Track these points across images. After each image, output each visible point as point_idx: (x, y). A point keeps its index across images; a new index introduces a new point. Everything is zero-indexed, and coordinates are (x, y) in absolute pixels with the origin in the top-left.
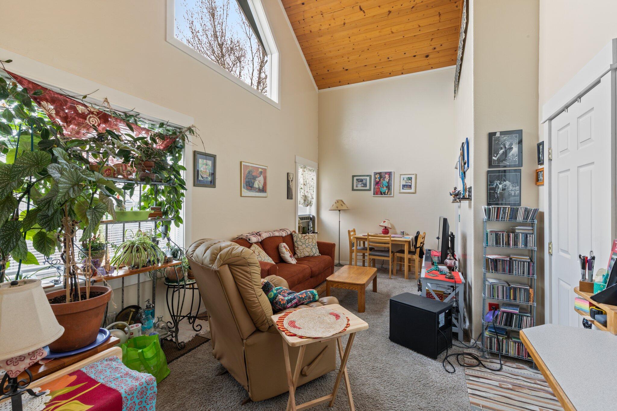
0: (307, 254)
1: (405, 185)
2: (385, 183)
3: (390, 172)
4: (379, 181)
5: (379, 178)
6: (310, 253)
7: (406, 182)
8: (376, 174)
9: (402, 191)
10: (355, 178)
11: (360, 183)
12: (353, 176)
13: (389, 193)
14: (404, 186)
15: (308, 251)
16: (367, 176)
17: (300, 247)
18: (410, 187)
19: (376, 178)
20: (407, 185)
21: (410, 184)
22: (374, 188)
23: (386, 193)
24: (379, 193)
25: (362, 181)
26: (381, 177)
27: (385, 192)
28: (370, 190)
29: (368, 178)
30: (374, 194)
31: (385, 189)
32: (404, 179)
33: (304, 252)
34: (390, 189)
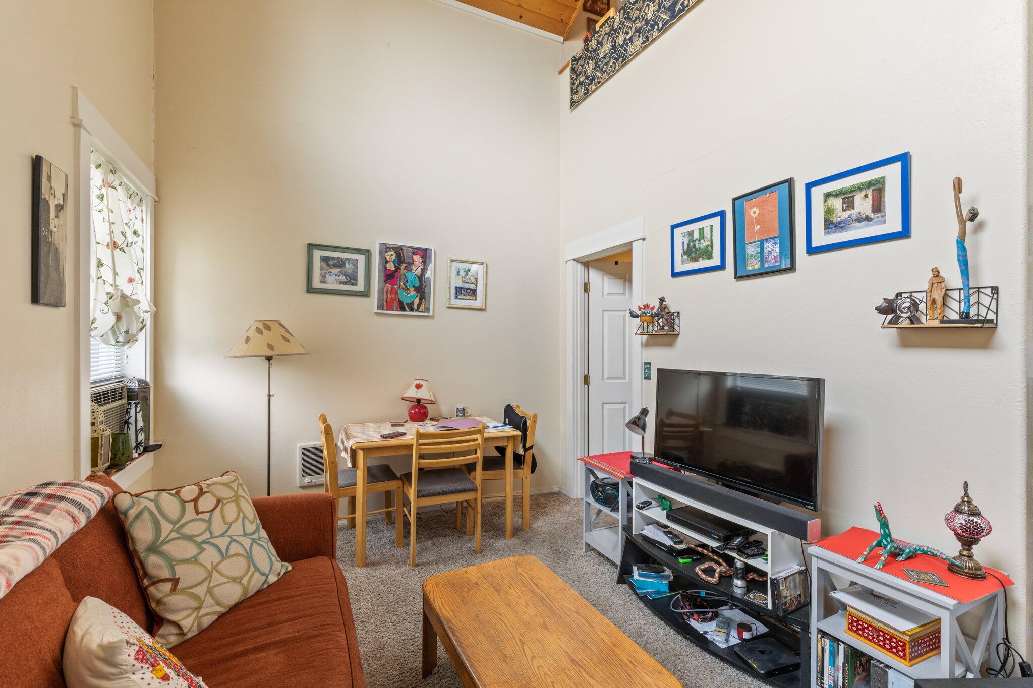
0: (232, 594)
1: (461, 288)
2: (411, 276)
3: (426, 250)
4: (396, 271)
5: (394, 262)
6: (245, 581)
7: (465, 282)
8: (385, 249)
9: (455, 303)
10: (317, 254)
11: (336, 271)
12: (311, 247)
13: (422, 307)
14: (459, 290)
15: (236, 573)
16: (360, 251)
17: (187, 574)
18: (473, 293)
19: (387, 262)
20: (467, 289)
21: (472, 286)
22: (381, 291)
23: (415, 307)
24: (396, 304)
25: (340, 264)
26: (400, 259)
27: (413, 303)
28: (365, 294)
29: (361, 259)
30: (380, 307)
31: (411, 296)
32: (458, 272)
33: (217, 591)
34: (427, 295)
